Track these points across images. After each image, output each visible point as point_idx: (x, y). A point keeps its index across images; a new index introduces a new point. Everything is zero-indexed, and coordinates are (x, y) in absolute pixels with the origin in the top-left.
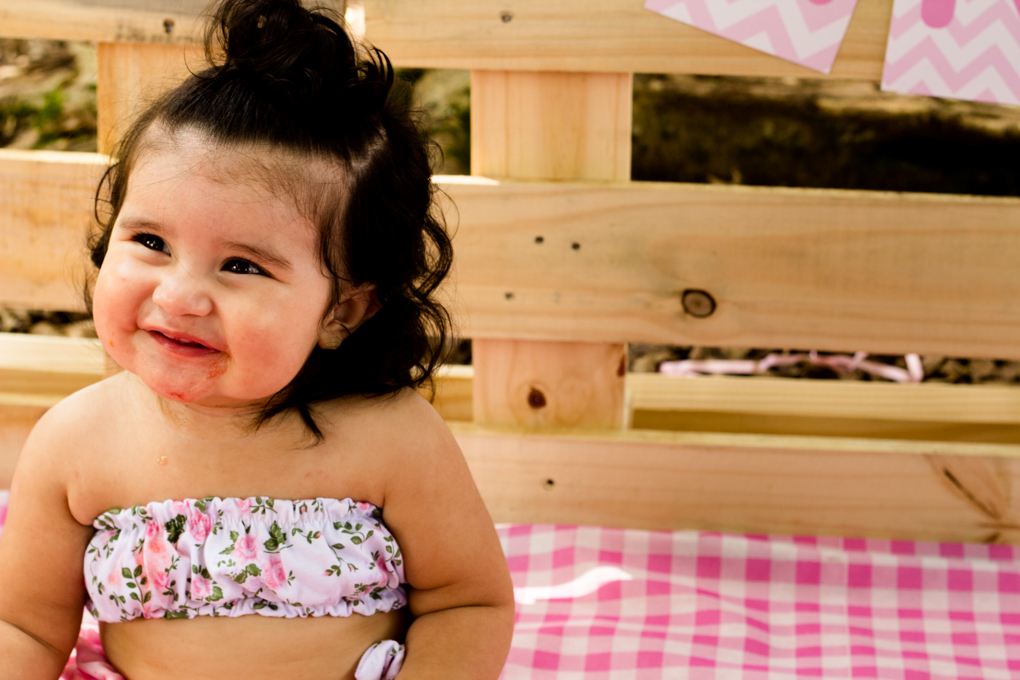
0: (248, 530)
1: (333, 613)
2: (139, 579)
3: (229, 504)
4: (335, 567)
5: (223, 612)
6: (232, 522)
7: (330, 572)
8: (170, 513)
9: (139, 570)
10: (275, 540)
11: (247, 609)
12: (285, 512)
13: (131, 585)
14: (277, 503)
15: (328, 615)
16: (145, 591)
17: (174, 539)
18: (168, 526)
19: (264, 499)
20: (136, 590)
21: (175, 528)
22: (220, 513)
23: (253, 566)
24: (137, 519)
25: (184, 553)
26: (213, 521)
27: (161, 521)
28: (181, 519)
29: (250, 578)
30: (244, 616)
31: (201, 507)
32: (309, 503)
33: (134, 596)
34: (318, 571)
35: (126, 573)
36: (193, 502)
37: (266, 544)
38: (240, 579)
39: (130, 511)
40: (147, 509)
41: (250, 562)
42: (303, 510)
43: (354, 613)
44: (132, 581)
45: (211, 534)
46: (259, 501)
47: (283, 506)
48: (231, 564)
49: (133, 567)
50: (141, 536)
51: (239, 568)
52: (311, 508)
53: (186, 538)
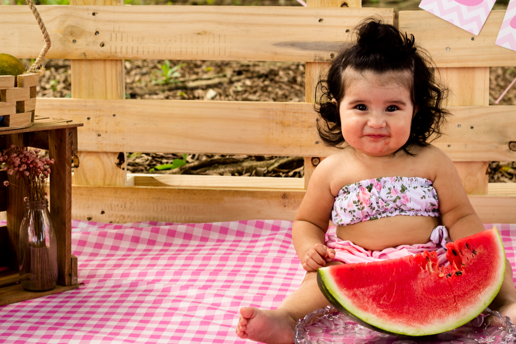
0: (394, 187)
1: (423, 215)
2: (359, 203)
3: (387, 179)
4: (424, 196)
5: (390, 215)
6: (388, 185)
7: (422, 198)
8: (368, 184)
9: (359, 201)
10: (403, 189)
11: (397, 212)
12: (406, 181)
13: (357, 206)
14: (403, 178)
15: (422, 215)
16: (362, 207)
17: (370, 191)
18: (367, 188)
19: (399, 177)
20: (359, 207)
21: (370, 188)
22: (385, 182)
23: (398, 196)
24: (356, 187)
25: (374, 194)
26: (382, 184)
27: (364, 187)
28: (371, 185)
29: (398, 200)
30: (397, 215)
31: (378, 180)
32: (413, 178)
33: (358, 209)
34: (418, 198)
35: (354, 202)
36: (375, 179)
37: (401, 191)
38: (395, 201)
39: (354, 184)
40: (360, 182)
41: (397, 195)
42: (412, 180)
43: (429, 215)
44: (357, 204)
45: (382, 189)
46: (397, 178)
47: (405, 179)
48: (391, 197)
49: (356, 200)
50: (358, 191)
51: (394, 198)
52: (414, 180)
53: (374, 190)
